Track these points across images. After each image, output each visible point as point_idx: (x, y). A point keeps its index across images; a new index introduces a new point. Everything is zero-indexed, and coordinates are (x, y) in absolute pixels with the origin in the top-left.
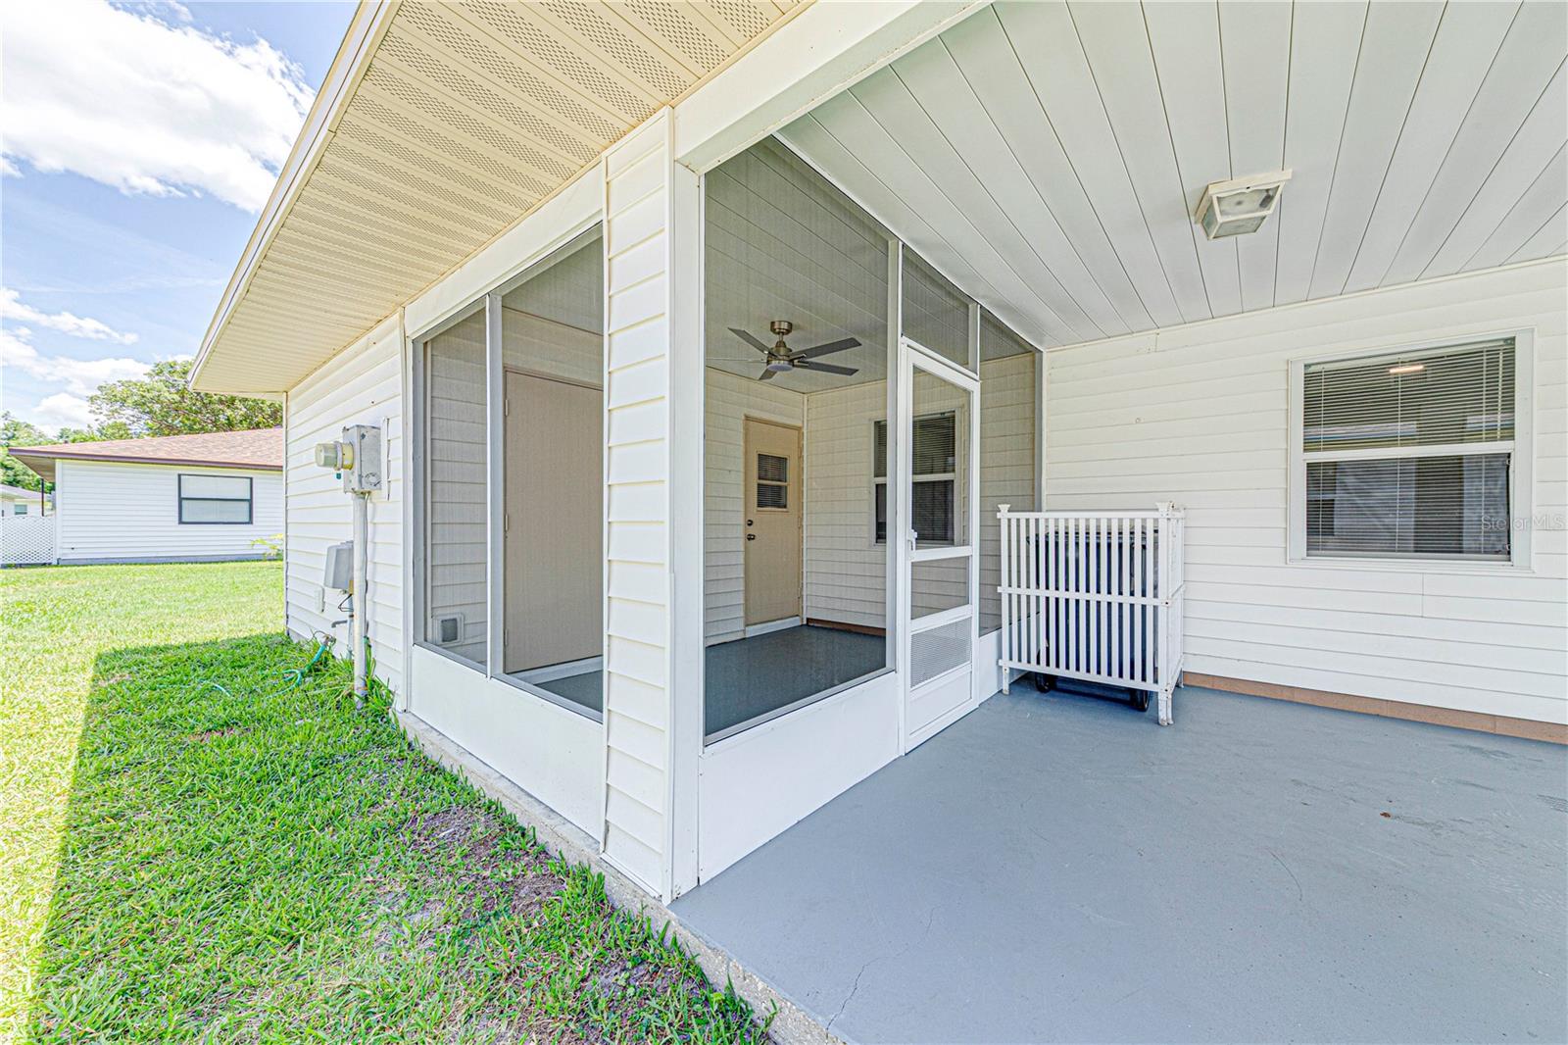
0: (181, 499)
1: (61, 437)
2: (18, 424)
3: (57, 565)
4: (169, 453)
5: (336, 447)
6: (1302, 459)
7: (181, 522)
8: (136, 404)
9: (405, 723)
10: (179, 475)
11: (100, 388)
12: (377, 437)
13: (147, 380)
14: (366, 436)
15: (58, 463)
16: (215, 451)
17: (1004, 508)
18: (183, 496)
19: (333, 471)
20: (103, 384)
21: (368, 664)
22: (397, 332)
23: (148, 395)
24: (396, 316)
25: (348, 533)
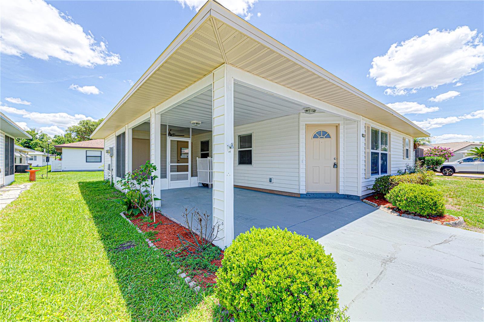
0: (87, 156)
1: (55, 137)
2: (44, 134)
3: (62, 172)
4: (84, 145)
5: (108, 150)
6: (238, 150)
7: (86, 162)
8: (76, 131)
9: (115, 187)
10: (86, 151)
11: (68, 128)
12: (113, 149)
13: (78, 125)
14: (111, 149)
15: (63, 148)
16: (94, 145)
17: (197, 158)
18: (87, 155)
19: (107, 154)
20: (69, 127)
21: (112, 181)
22: (115, 135)
23: (79, 129)
24: (114, 133)
25: (110, 163)
